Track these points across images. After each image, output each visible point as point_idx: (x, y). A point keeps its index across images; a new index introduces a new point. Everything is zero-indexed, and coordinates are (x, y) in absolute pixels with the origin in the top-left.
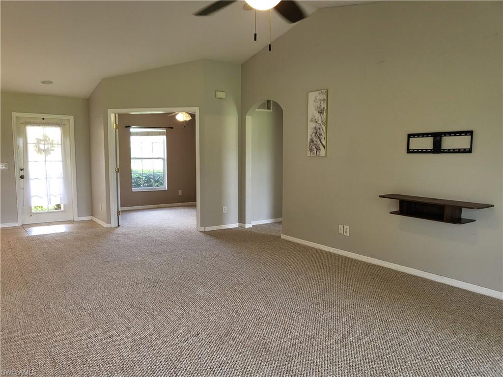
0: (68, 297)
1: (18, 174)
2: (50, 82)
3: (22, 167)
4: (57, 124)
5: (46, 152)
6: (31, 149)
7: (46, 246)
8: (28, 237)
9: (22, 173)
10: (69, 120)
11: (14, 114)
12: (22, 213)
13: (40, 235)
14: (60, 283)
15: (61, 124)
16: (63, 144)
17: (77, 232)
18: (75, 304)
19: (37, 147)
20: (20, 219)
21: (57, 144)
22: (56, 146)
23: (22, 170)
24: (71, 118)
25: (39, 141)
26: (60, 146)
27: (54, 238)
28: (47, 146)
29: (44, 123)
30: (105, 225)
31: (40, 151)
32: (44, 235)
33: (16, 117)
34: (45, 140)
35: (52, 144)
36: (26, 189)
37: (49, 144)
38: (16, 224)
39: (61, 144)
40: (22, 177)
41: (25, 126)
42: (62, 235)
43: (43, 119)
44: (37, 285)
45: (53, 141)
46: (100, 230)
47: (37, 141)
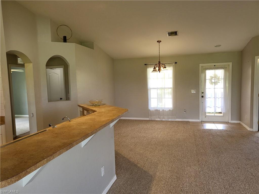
0: (220, 180)
1: (201, 95)
2: (220, 46)
3: (203, 92)
4: (222, 68)
5: (215, 83)
6: (208, 82)
7: (211, 137)
8: (203, 129)
9: (203, 95)
10: (229, 65)
11: (201, 65)
12: (201, 115)
13: (209, 129)
14: (217, 167)
15: (224, 68)
16: (225, 79)
17: (229, 131)
18: (225, 188)
19: (210, 81)
20: (200, 118)
21: (221, 79)
22: (221, 80)
23: (203, 93)
24: (231, 64)
25: (212, 78)
26: (223, 80)
27: (216, 132)
28: (216, 80)
29: (215, 68)
30: (249, 129)
31: (212, 83)
32: (211, 129)
33: (202, 66)
34: (215, 77)
35: (218, 79)
36: (204, 103)
37: (217, 79)
38: (198, 121)
39: (224, 79)
40: (202, 97)
41: (205, 71)
42: (221, 131)
43: (215, 66)
44: (204, 165)
45: (219, 77)
46: (245, 132)
47: (211, 78)
